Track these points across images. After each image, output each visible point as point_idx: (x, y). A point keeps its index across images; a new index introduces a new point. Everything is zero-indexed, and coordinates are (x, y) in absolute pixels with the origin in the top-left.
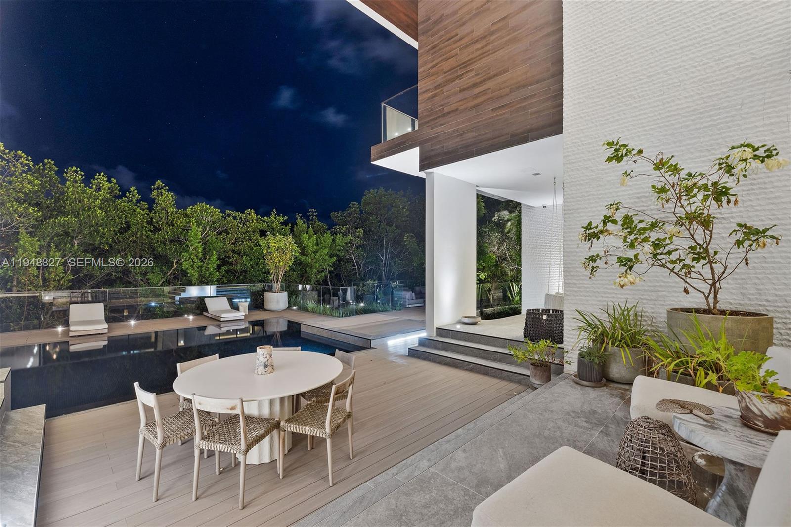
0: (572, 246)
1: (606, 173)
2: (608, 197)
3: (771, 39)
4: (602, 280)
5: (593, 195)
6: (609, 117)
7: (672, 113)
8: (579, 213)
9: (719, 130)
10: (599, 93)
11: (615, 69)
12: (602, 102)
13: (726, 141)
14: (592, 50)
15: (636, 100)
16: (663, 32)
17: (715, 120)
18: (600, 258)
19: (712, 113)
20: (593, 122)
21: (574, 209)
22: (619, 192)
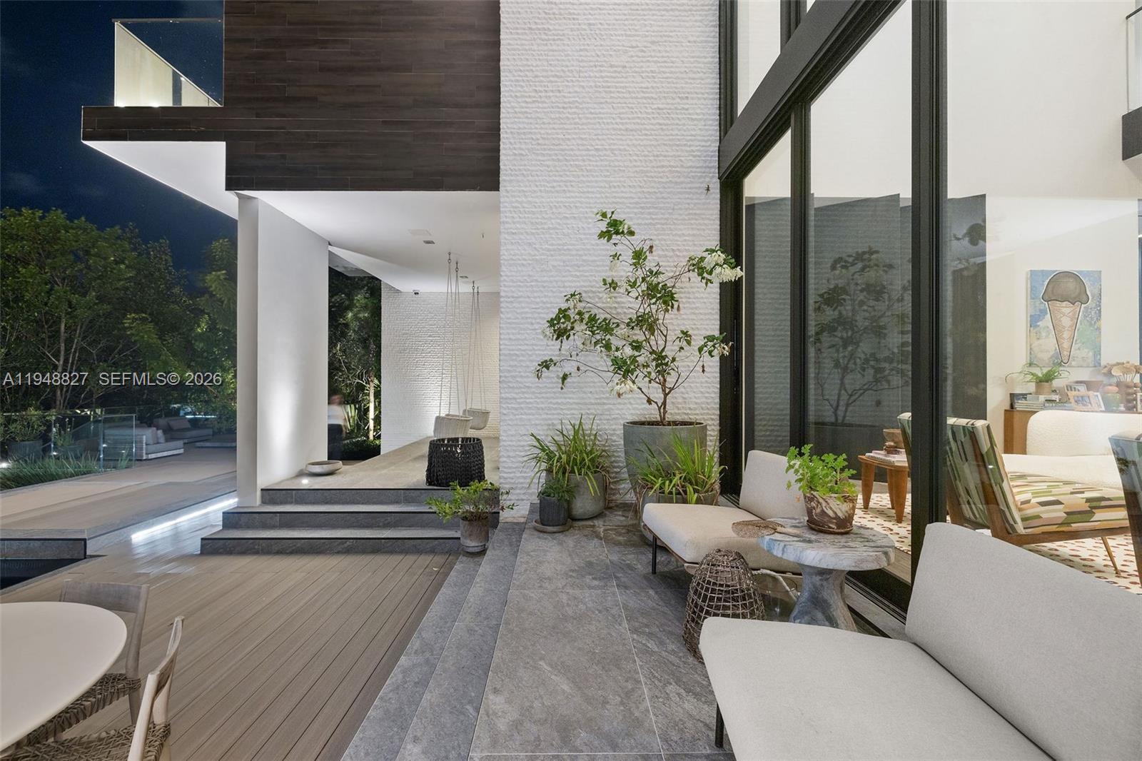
0: (511, 348)
1: (552, 255)
2: (554, 287)
3: (694, 152)
4: (546, 393)
5: (536, 281)
6: (555, 184)
7: (618, 200)
8: (520, 302)
9: (656, 230)
10: (545, 150)
11: (562, 126)
12: (548, 163)
13: (662, 244)
14: (536, 90)
15: (584, 174)
16: (610, 103)
17: (653, 219)
18: (555, 364)
19: (651, 210)
20: (537, 186)
21: (513, 297)
22: (565, 281)
